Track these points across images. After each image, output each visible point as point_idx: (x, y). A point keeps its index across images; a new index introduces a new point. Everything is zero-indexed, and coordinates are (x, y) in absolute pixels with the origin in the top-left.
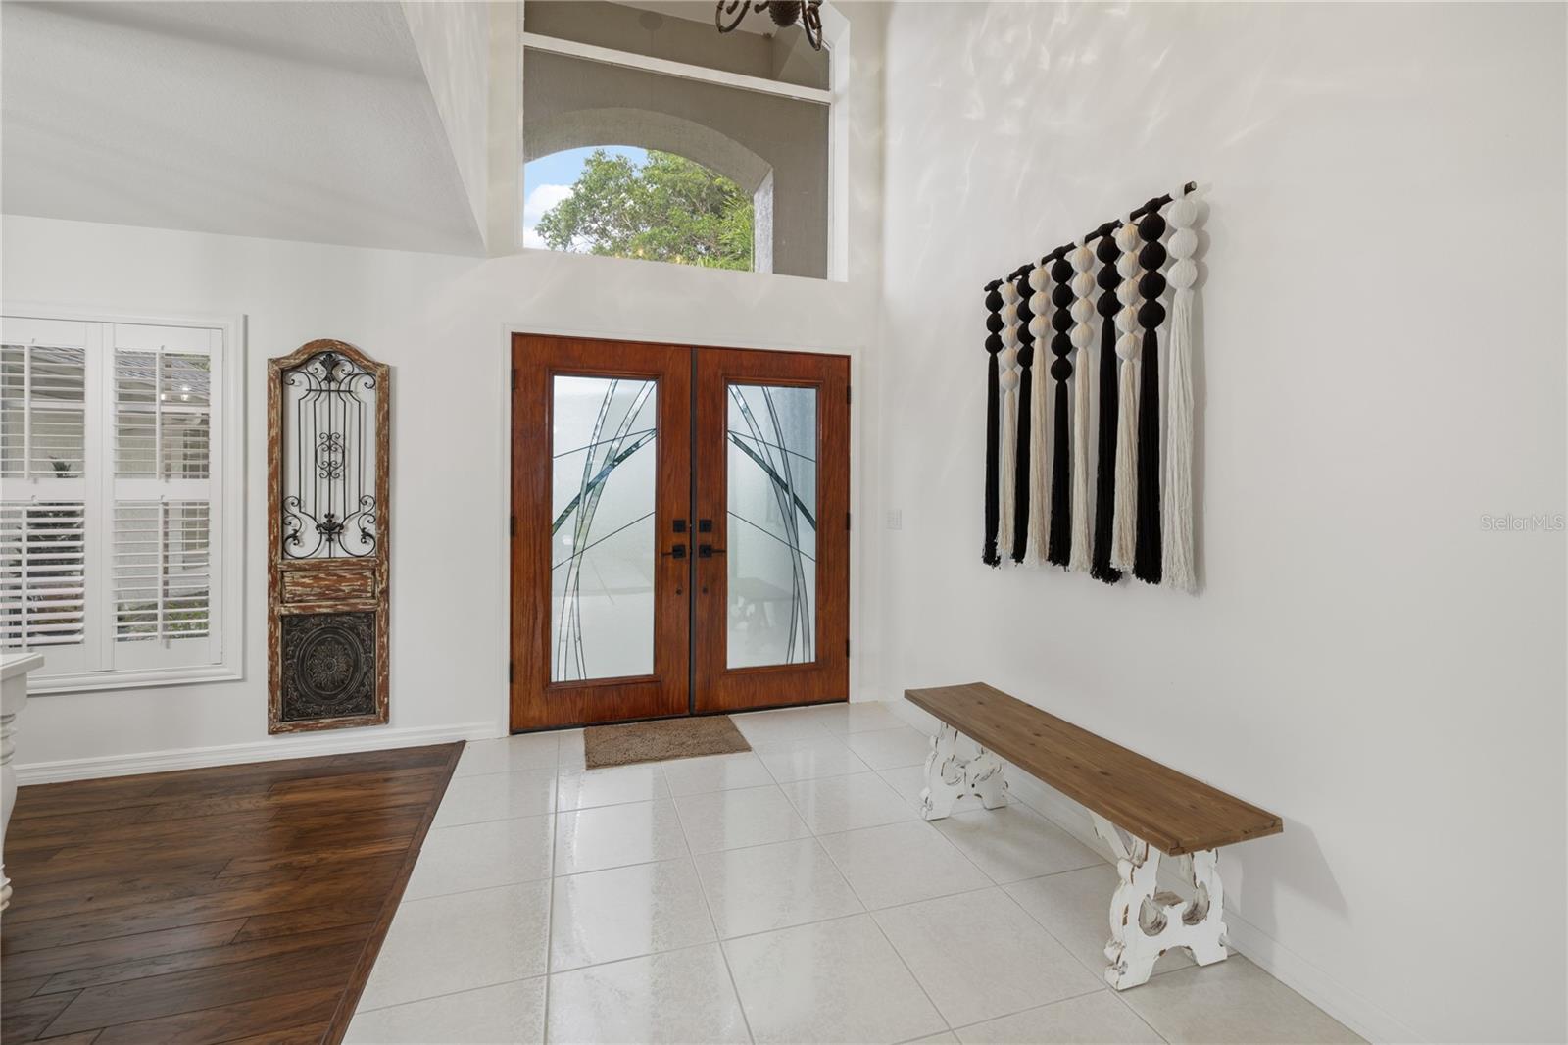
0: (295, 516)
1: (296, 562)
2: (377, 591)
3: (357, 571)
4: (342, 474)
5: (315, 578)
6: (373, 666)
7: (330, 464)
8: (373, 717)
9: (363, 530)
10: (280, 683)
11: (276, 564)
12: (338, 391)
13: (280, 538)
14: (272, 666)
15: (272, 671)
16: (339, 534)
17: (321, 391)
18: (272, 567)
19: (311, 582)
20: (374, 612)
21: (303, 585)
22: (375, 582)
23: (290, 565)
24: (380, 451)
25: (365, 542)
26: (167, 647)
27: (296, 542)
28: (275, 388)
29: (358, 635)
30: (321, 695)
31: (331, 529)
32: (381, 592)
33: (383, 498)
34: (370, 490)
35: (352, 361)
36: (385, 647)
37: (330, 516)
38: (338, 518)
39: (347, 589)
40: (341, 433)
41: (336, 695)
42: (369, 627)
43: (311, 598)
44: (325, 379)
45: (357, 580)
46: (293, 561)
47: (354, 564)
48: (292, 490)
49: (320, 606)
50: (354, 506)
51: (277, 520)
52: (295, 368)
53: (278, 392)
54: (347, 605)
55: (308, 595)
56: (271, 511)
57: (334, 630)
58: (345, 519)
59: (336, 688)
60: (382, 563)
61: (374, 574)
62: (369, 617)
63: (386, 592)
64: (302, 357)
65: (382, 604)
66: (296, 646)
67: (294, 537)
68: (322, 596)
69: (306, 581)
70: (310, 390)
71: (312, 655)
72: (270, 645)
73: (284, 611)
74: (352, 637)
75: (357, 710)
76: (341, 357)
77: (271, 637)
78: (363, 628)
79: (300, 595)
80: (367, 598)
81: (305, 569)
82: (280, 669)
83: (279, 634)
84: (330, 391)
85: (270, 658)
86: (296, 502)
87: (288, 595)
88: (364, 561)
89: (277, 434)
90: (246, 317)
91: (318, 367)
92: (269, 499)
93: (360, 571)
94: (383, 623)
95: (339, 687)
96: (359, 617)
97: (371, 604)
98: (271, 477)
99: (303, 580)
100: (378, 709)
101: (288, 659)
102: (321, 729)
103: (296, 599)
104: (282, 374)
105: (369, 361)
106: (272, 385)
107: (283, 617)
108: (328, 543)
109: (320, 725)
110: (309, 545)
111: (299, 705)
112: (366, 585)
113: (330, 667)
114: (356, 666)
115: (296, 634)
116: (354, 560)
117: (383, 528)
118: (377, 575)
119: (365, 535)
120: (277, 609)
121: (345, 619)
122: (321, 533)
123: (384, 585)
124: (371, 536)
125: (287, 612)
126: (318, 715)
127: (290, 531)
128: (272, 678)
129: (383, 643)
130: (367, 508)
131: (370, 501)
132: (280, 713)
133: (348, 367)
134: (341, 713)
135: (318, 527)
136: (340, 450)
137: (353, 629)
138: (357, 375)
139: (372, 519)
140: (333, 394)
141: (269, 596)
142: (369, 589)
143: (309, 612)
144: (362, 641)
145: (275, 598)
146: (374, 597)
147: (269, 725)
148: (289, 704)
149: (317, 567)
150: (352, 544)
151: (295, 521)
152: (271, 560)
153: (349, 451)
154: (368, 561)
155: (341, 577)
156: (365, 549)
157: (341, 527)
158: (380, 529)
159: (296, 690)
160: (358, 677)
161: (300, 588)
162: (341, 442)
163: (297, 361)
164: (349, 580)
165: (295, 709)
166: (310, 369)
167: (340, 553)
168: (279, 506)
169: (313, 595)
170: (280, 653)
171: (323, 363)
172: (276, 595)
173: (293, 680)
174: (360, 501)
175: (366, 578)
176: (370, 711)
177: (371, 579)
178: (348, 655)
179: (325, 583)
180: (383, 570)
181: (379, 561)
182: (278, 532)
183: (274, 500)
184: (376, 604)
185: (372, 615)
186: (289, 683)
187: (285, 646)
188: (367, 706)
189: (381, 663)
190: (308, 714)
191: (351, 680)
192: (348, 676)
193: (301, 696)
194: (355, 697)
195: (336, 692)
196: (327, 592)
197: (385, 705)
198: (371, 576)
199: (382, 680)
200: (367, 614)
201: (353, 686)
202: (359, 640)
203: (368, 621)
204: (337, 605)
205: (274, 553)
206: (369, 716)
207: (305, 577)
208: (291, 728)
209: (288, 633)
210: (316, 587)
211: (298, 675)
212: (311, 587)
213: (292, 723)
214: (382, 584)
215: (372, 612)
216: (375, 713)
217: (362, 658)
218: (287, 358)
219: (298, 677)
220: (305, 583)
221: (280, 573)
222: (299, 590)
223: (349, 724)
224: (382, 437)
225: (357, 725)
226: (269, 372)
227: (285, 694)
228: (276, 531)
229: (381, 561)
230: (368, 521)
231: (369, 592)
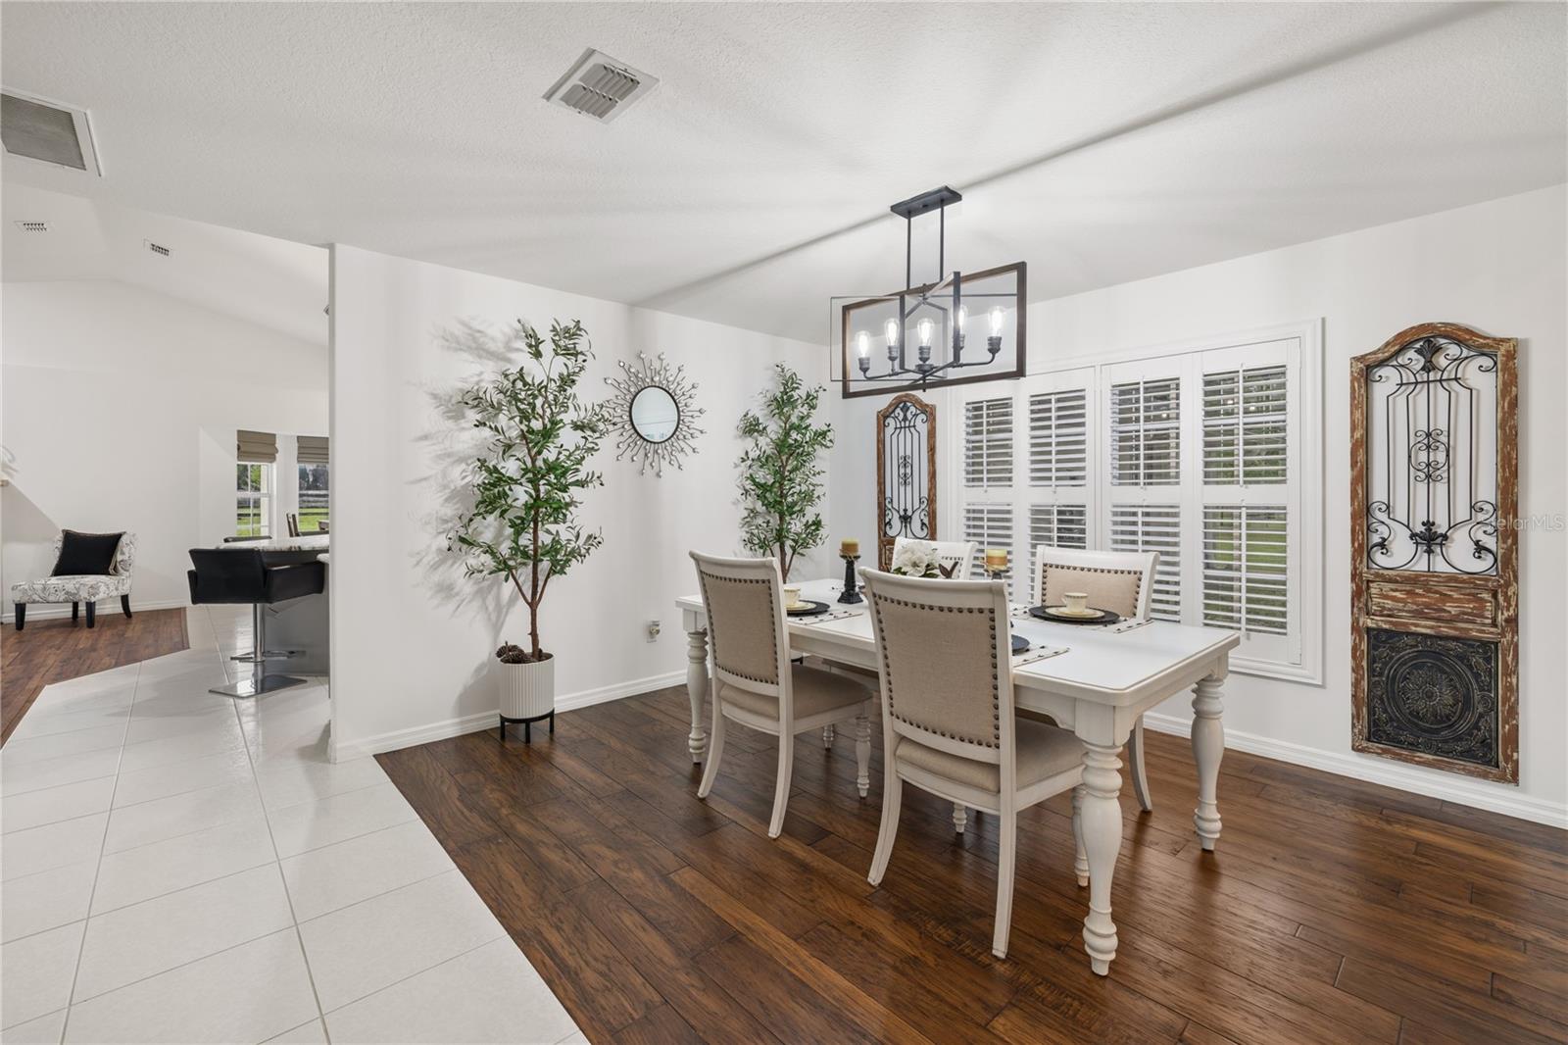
0: (1383, 523)
1: (1386, 572)
2: (1500, 618)
3: (1468, 591)
4: (1445, 475)
5: (1408, 593)
6: (1494, 708)
7: (1428, 465)
8: (1495, 771)
9: (1477, 543)
10: (1366, 700)
11: (1361, 573)
12: (1441, 381)
13: (1364, 546)
14: (1356, 679)
15: (1356, 684)
16: (1441, 545)
17: (1417, 383)
18: (1355, 575)
19: (1404, 596)
20: (1496, 644)
21: (1394, 599)
22: (1497, 606)
23: (1377, 575)
24: (1504, 446)
25: (1479, 557)
27: (1384, 551)
28: (1360, 386)
29: (1470, 667)
30: (1417, 725)
31: (1430, 539)
32: (1508, 621)
33: (1509, 501)
34: (1487, 491)
35: (1459, 342)
36: (1512, 690)
37: (1429, 524)
38: (1439, 526)
39: (1454, 611)
40: (1445, 428)
41: (1437, 731)
42: (1488, 660)
43: (1405, 614)
44: (1423, 369)
45: (1469, 602)
46: (1381, 572)
47: (1463, 581)
48: (1379, 494)
49: (1416, 625)
50: (1462, 512)
51: (1362, 527)
52: (1382, 363)
53: (1363, 391)
54: (1456, 629)
55: (1400, 610)
56: (1354, 516)
57: (1437, 655)
58: (1450, 528)
59: (1440, 722)
60: (1508, 585)
61: (1495, 596)
62: (1489, 649)
63: (1513, 622)
64: (1393, 350)
65: (1509, 636)
66: (1385, 664)
67: (1382, 545)
68: (1419, 614)
69: (1397, 594)
70: (1402, 384)
71: (1405, 679)
72: (1354, 656)
73: (1370, 623)
74: (1460, 667)
75: (1468, 755)
76: (1442, 341)
77: (1355, 649)
78: (1477, 659)
79: (1390, 610)
80: (1484, 625)
81: (1397, 582)
82: (1365, 684)
83: (1364, 646)
84: (1428, 382)
85: (1353, 670)
86: (1384, 507)
87: (1374, 608)
88: (1478, 579)
89: (1362, 436)
90: (1324, 320)
91: (1413, 358)
92: (1352, 504)
93: (1473, 591)
94: (1510, 659)
95: (1444, 722)
96: (1472, 646)
97: (1492, 633)
98: (1354, 482)
99: (1394, 594)
100: (1502, 764)
101: (1374, 676)
102: (1418, 763)
103: (1385, 612)
104: (1366, 371)
105: (1485, 338)
106: (1356, 385)
107: (1369, 630)
108: (1426, 555)
109: (1417, 759)
110: (1401, 554)
111: (1388, 729)
112: (1483, 608)
113: (1430, 696)
114: (1468, 703)
115: (1384, 651)
116: (1465, 577)
117: (1510, 541)
118: (1501, 599)
119: (1480, 549)
120: (1361, 620)
121: (1452, 645)
122: (1417, 543)
123: (1511, 613)
124: (1490, 551)
125: (1374, 626)
126: (1413, 746)
127: (1376, 539)
128: (1356, 692)
129: (1511, 683)
130: (1481, 517)
131: (1488, 507)
132: (1366, 731)
133: (1454, 350)
134: (1447, 753)
135: (1413, 536)
136: (1442, 448)
137: (1462, 658)
138: (1467, 358)
139: (1490, 529)
140: (1431, 385)
141: (1353, 606)
142: (1488, 614)
143: (1401, 629)
144: (1477, 676)
145: (1360, 609)
146: (1494, 624)
147: (1353, 740)
148: (1376, 724)
149: (1412, 581)
150: (1461, 556)
151: (1383, 529)
152: (1355, 568)
153: (1455, 448)
154: (1486, 580)
155: (1446, 595)
156: (1484, 564)
157: (1445, 537)
158: (1504, 542)
159: (1385, 711)
160: (1471, 718)
161: (1389, 602)
162: (1443, 438)
163: (1386, 354)
164: (1457, 600)
165: (1385, 732)
166: (1402, 360)
167: (1440, 566)
168: (1363, 512)
169: (1406, 611)
170: (1366, 667)
171: (1419, 352)
172: (1361, 605)
173: (1381, 699)
174: (1471, 507)
175: (1482, 599)
176: (1488, 763)
177: (1491, 602)
178: (1455, 687)
179: (1424, 600)
180: (1509, 593)
181: (1502, 582)
182: (1363, 539)
183: (1359, 505)
184: (1499, 634)
185: (1493, 646)
186: (1377, 703)
187: (1372, 661)
188: (1485, 755)
189: (1507, 707)
190: (1400, 742)
191: (1460, 718)
192: (1455, 713)
193: (1391, 720)
194: (1466, 740)
195: (1439, 727)
196: (1426, 611)
197: (1513, 761)
198: (1490, 599)
199: (1509, 730)
200: (1484, 644)
201: (1463, 727)
202: (1472, 672)
203: (1485, 652)
204: (1440, 627)
205: (1358, 561)
206: (1488, 769)
207: (1396, 590)
208: (1380, 751)
209: (1375, 648)
210: (1411, 603)
211: (1387, 696)
212: (1406, 603)
213: (1381, 746)
214: (1508, 610)
215: (1493, 643)
216: (1498, 767)
217: (1477, 695)
218: (1374, 353)
219: (1388, 699)
220: (1395, 597)
221: (1365, 583)
222: (1389, 604)
223: (1459, 769)
224: (1507, 428)
225: (1470, 773)
226: (1352, 372)
227: (1371, 712)
228: (1360, 538)
229: (1505, 581)
230: (1485, 532)
231: (1488, 618)
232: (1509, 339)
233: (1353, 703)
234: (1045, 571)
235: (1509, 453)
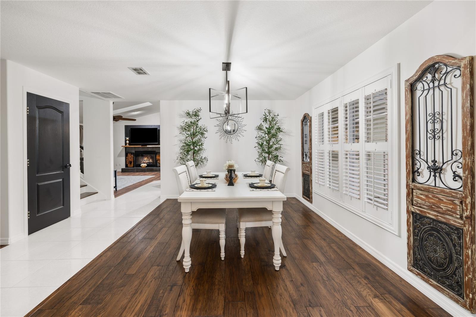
0: (418, 160)
1: (419, 185)
2: (464, 215)
3: (450, 198)
4: (441, 136)
5: (427, 196)
6: (462, 266)
7: (434, 131)
8: (462, 300)
9: (454, 173)
10: (412, 247)
11: (409, 184)
12: (439, 86)
13: (413, 172)
15: (409, 238)
16: (440, 173)
17: (429, 89)
18: (408, 186)
19: (425, 198)
22: (463, 208)
23: (415, 186)
25: (456, 181)
26: (377, 210)
27: (419, 174)
28: (408, 94)
29: (451, 240)
30: (431, 266)
31: (435, 169)
32: (467, 218)
34: (459, 146)
35: (447, 64)
36: (470, 257)
37: (434, 161)
38: (439, 163)
39: (444, 208)
40: (441, 111)
41: (438, 271)
42: (459, 238)
43: (425, 207)
44: (431, 81)
45: (449, 204)
46: (417, 185)
47: (447, 193)
49: (429, 213)
50: (448, 156)
51: (409, 162)
52: (416, 81)
54: (445, 218)
55: (424, 205)
56: (407, 157)
57: (438, 231)
58: (444, 164)
59: (440, 266)
60: (466, 197)
61: (461, 203)
62: (459, 231)
63: (469, 219)
64: (419, 74)
65: (467, 226)
66: (419, 231)
67: (418, 171)
68: (431, 208)
70: (424, 90)
71: (426, 240)
72: (408, 225)
73: (413, 210)
74: (448, 239)
75: (451, 287)
76: (440, 65)
77: (408, 221)
78: (454, 236)
79: (420, 204)
81: (421, 190)
82: (412, 238)
83: (411, 220)
84: (434, 87)
85: (407, 231)
86: (418, 153)
87: (414, 202)
88: (454, 193)
89: (409, 118)
90: (399, 65)
91: (428, 76)
93: (452, 199)
94: (468, 240)
95: (442, 267)
96: (452, 229)
97: (459, 223)
98: (407, 140)
101: (415, 236)
102: (431, 285)
103: (418, 205)
104: (410, 86)
106: (407, 93)
107: (413, 213)
108: (434, 178)
110: (425, 176)
111: (420, 263)
112: (455, 209)
113: (435, 251)
114: (451, 260)
115: (418, 224)
116: (448, 191)
117: (467, 172)
118: (464, 205)
119: (456, 176)
120: (410, 207)
121: (444, 226)
122: (430, 172)
123: (468, 213)
124: (461, 178)
126: (430, 275)
127: (416, 168)
128: (408, 242)
129: (468, 253)
130: (457, 158)
131: (460, 154)
132: (412, 262)
133: (444, 69)
134: (443, 283)
135: (429, 167)
136: (440, 122)
137: (448, 234)
138: (449, 72)
139: (461, 166)
140: (435, 89)
141: (407, 200)
142: (458, 212)
143: (424, 215)
144: (455, 246)
145: (409, 202)
146: (461, 218)
147: (408, 265)
148: (416, 260)
149: (429, 190)
150: (449, 181)
151: (418, 164)
152: (407, 182)
154: (458, 193)
155: (440, 199)
156: (457, 185)
157: (442, 169)
158: (465, 173)
159: (419, 255)
160: (452, 267)
161: (419, 200)
162: (440, 117)
163: (417, 77)
164: (445, 203)
165: (419, 265)
166: (424, 78)
167: (440, 185)
168: (412, 154)
169: (426, 206)
170: (412, 231)
171: (430, 72)
172: (410, 200)
173: (418, 248)
174: (452, 154)
175: (455, 204)
176: (460, 295)
177: (460, 206)
178: (446, 250)
179: (432, 201)
180: (467, 203)
181: (464, 195)
182: (410, 168)
183: (408, 152)
184: (462, 224)
185: (461, 231)
186: (416, 249)
187: (414, 228)
188: (458, 291)
189: (467, 267)
190: (424, 271)
191: (448, 266)
192: (446, 263)
193: (422, 260)
194: (451, 279)
195: (439, 268)
196: (433, 206)
197: (470, 298)
198: (459, 204)
199: (468, 279)
200: (457, 229)
201: (449, 272)
202: (452, 243)
203: (458, 234)
204: (438, 216)
205: (408, 179)
206: (459, 298)
207: (422, 194)
208: (417, 273)
209: (416, 222)
210: (428, 202)
211: (420, 247)
212: (426, 201)
213: (418, 271)
214: (467, 212)
215: (461, 229)
216: (464, 299)
217: (454, 256)
218: (412, 77)
219: (420, 248)
220: (421, 197)
221: (411, 189)
222: (420, 201)
223: (446, 294)
224: (465, 108)
225: (451, 298)
226: (405, 87)
227: (414, 254)
228: (409, 167)
229: (465, 195)
230: (458, 167)
231: (458, 215)
232: (465, 58)
233: (408, 247)
234: (276, 172)
235: (466, 123)
